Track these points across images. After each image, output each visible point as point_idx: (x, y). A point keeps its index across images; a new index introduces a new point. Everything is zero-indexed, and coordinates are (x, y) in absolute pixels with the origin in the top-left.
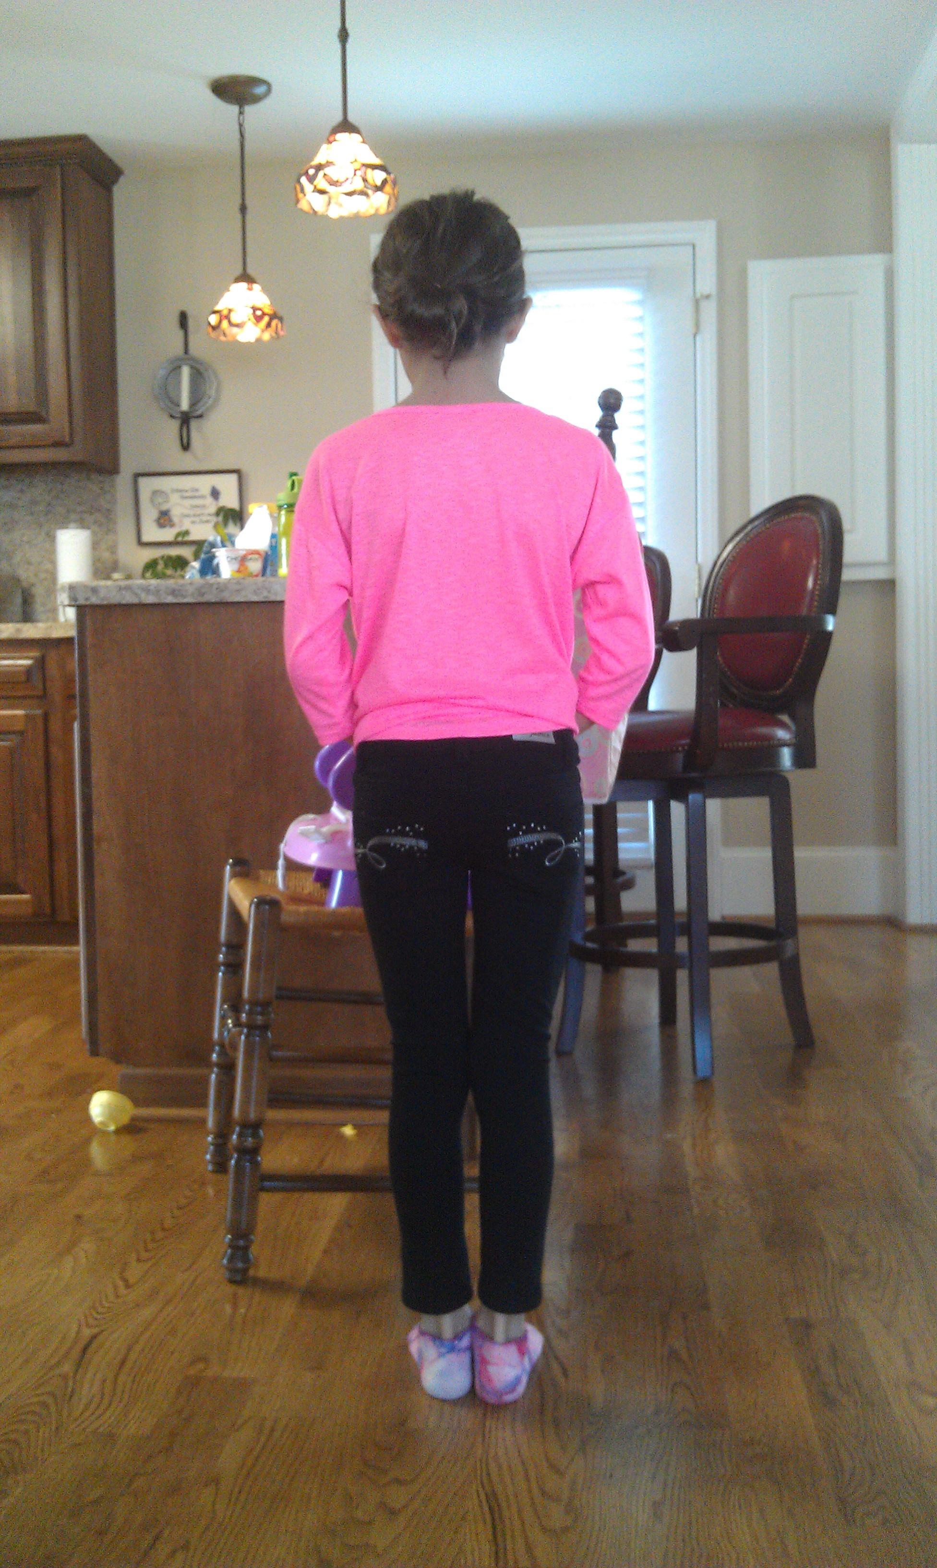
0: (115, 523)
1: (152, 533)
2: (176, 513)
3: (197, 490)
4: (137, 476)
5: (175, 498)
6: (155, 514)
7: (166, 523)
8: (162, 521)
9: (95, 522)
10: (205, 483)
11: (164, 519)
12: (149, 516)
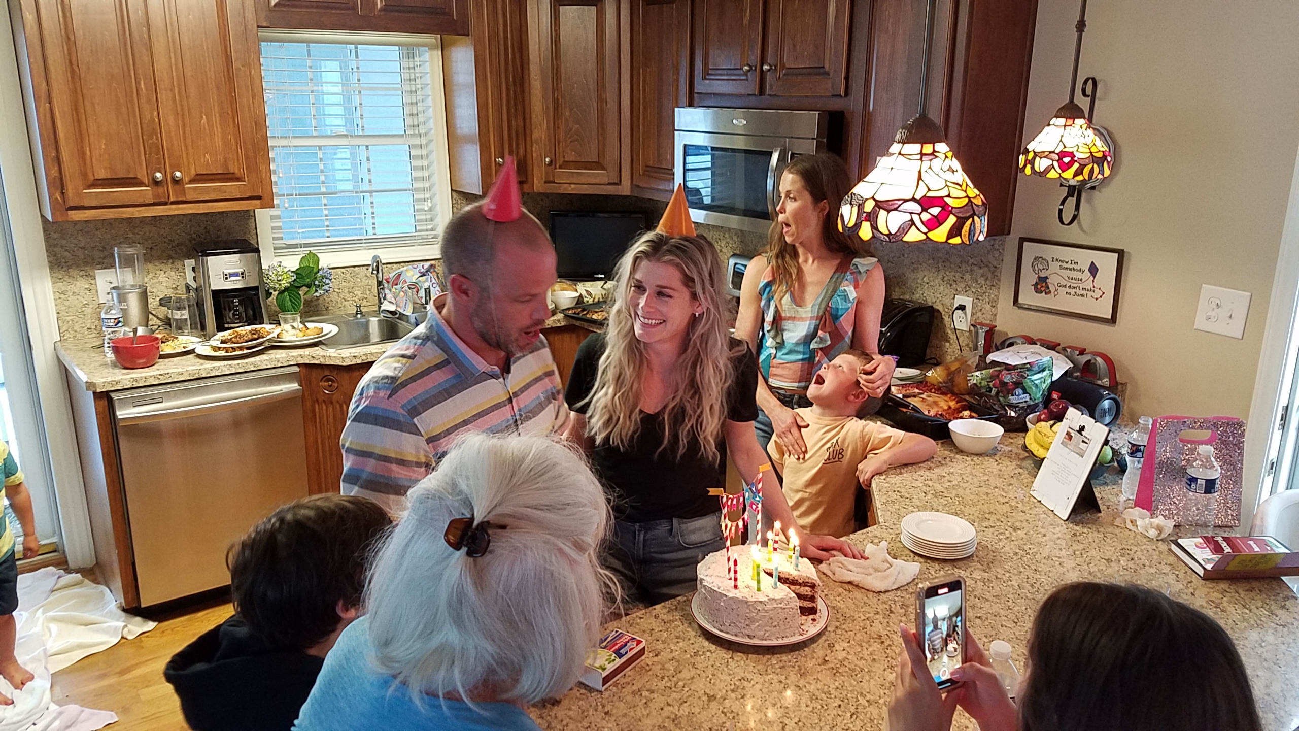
0: (999, 280)
1: (1028, 296)
2: (1053, 281)
3: (1076, 263)
4: (1022, 240)
5: (1054, 267)
6: (1034, 279)
7: (1043, 289)
8: (1039, 287)
9: (982, 276)
10: (1085, 258)
11: (1042, 285)
12: (1029, 278)
